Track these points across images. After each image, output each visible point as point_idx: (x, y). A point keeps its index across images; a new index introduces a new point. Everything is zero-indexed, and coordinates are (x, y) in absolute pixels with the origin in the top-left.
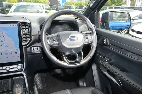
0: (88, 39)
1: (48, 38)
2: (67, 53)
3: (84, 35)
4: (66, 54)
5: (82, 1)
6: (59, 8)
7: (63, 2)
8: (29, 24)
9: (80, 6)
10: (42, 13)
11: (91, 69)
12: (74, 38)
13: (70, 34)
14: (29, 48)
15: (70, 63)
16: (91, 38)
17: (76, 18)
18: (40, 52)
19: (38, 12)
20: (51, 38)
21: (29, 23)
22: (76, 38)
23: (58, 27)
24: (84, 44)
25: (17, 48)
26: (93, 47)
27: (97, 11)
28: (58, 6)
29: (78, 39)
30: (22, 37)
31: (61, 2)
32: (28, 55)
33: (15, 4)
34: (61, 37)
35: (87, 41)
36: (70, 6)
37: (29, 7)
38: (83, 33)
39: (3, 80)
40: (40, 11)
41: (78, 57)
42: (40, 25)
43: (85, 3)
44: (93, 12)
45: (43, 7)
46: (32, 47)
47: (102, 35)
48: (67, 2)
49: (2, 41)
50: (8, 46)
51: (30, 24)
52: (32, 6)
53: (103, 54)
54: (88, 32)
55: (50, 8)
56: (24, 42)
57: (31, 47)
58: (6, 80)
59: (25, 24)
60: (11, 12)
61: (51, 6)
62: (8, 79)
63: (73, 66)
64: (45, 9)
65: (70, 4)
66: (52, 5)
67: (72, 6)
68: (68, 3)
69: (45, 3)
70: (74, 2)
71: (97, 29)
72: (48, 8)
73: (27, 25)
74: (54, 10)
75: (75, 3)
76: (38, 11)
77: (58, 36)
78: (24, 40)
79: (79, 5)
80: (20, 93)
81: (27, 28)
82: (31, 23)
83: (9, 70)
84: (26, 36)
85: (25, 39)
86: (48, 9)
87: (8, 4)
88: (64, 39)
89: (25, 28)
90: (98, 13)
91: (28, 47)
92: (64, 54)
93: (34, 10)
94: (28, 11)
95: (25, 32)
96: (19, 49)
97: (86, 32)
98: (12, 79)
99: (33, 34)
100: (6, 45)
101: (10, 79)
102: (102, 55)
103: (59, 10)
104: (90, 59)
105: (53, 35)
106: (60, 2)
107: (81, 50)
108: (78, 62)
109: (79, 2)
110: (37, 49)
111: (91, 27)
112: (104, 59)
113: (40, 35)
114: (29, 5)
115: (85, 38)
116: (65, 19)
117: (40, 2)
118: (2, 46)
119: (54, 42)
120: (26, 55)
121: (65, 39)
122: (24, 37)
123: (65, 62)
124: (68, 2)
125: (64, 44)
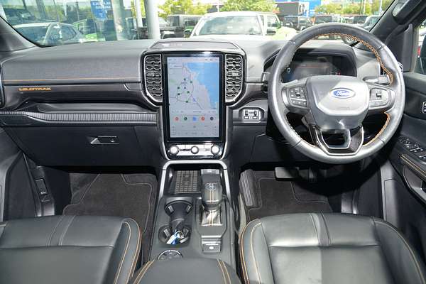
0: (380, 96)
1: (284, 89)
2: (325, 128)
3: (372, 86)
4: (321, 130)
5: (365, 2)
6: (302, 22)
7: (311, 7)
8: (242, 56)
9: (356, 15)
10: (259, 34)
11: (376, 175)
12: (346, 92)
13: (336, 82)
14: (238, 110)
15: (331, 151)
16: (390, 94)
17: (352, 45)
18: (261, 120)
19: (251, 32)
20: (291, 89)
21: (243, 54)
22: (351, 94)
23: (304, 67)
24: (370, 109)
25: (215, 108)
26: (392, 118)
27: (411, 26)
28: (299, 17)
29: (355, 95)
30: (226, 85)
31: (307, 7)
32: (234, 127)
33: (203, 16)
34: (315, 88)
35: (378, 101)
36: (328, 15)
37: (232, 21)
38: (369, 81)
39: (183, 172)
40: (256, 29)
41: (350, 138)
42: (264, 60)
43: (372, 7)
44: (400, 27)
45: (263, 20)
46: (244, 108)
47: (418, 91)
48: (322, 4)
49: (188, 92)
50: (197, 104)
51: (244, 58)
52: (240, 19)
53: (417, 140)
54: (383, 79)
55: (279, 22)
56: (229, 97)
57: (241, 110)
58: (188, 172)
59: (234, 57)
60: (195, 35)
61: (281, 16)
62: (191, 172)
63: (336, 159)
64: (266, 24)
65: (331, 12)
66: (283, 16)
67: (335, 15)
68: (325, 9)
69: (267, 10)
70: (342, 5)
71: (408, 74)
72: (273, 21)
73: (238, 59)
74: (288, 26)
75: (344, 8)
76: (251, 30)
77: (307, 86)
78: (229, 91)
79: (355, 13)
80: (217, 201)
81: (237, 65)
82: (246, 55)
83: (197, 153)
84: (234, 83)
85: (231, 90)
86: (274, 25)
87: (189, 19)
88: (321, 94)
89: (233, 66)
90: (413, 31)
91: (235, 108)
92: (318, 128)
93: (241, 28)
94: (229, 32)
95: (234, 75)
96: (217, 111)
97: (376, 80)
98: (198, 174)
99: (248, 79)
100: (194, 100)
101: (196, 172)
102: (412, 143)
103: (301, 26)
104: (380, 146)
105: (294, 82)
106: (303, 6)
107: (360, 124)
108: (349, 151)
109: (356, 4)
110: (253, 115)
111: (393, 68)
112: (417, 154)
113: (266, 82)
114: (231, 18)
115: (374, 94)
116: (327, 45)
117: (255, 10)
118: (187, 102)
119: (298, 99)
120: (231, 125)
121: (324, 94)
122: (229, 85)
123: (318, 146)
124: (325, 7)
125: (320, 106)
